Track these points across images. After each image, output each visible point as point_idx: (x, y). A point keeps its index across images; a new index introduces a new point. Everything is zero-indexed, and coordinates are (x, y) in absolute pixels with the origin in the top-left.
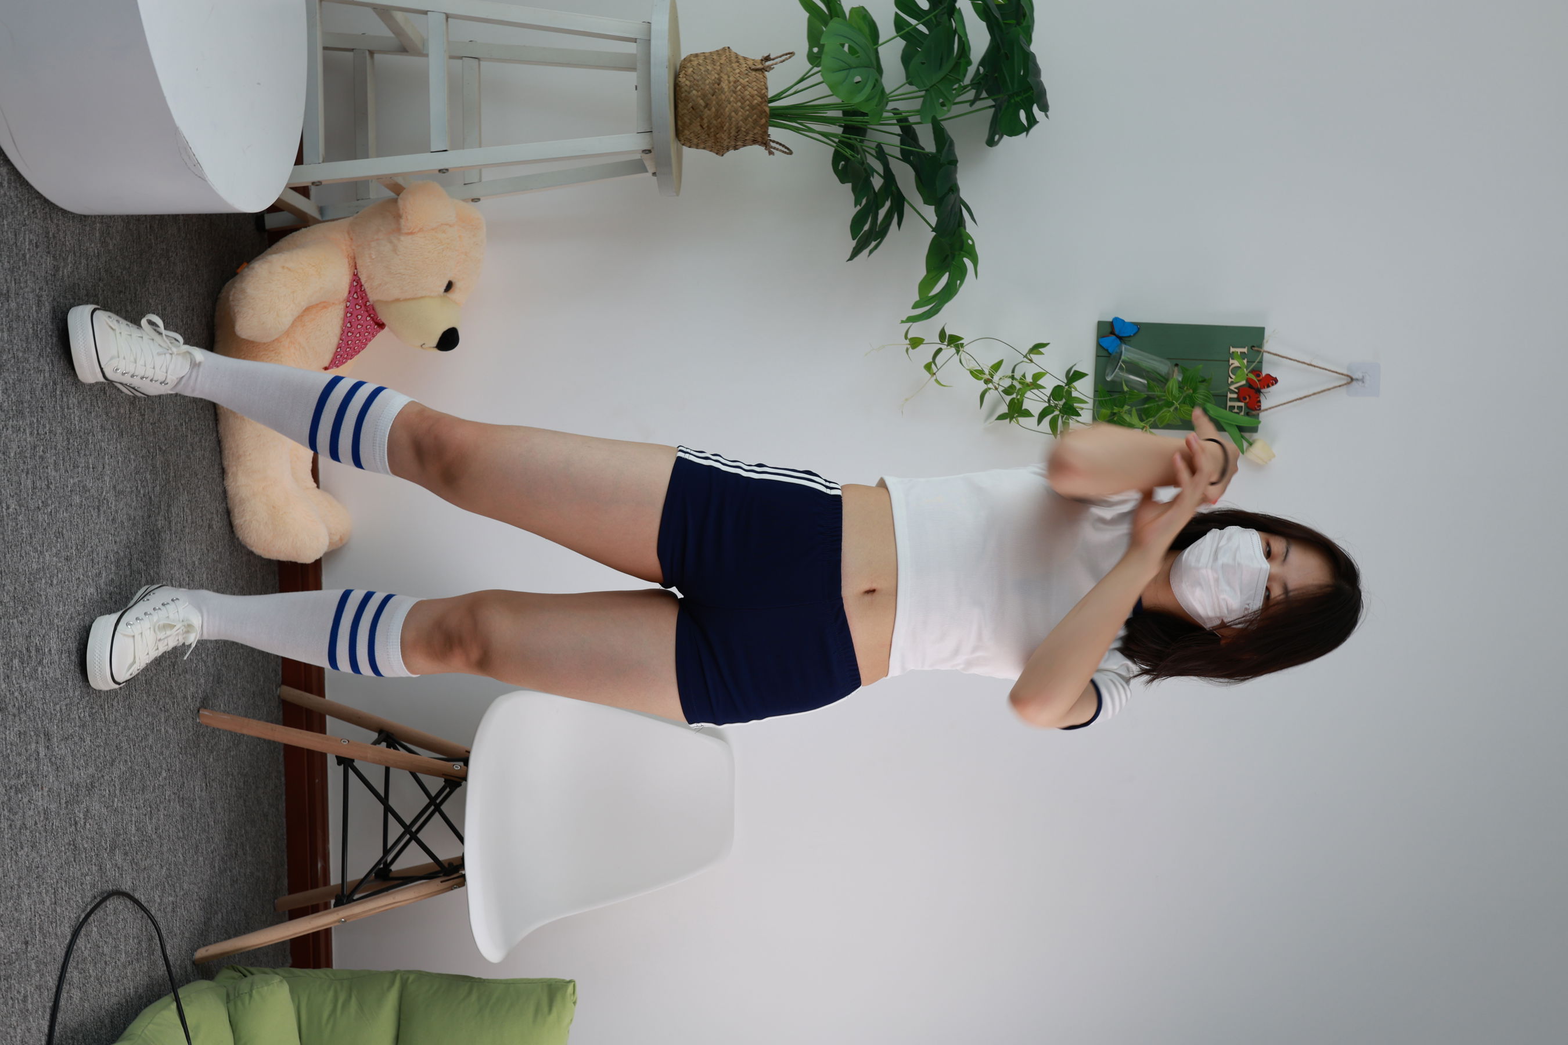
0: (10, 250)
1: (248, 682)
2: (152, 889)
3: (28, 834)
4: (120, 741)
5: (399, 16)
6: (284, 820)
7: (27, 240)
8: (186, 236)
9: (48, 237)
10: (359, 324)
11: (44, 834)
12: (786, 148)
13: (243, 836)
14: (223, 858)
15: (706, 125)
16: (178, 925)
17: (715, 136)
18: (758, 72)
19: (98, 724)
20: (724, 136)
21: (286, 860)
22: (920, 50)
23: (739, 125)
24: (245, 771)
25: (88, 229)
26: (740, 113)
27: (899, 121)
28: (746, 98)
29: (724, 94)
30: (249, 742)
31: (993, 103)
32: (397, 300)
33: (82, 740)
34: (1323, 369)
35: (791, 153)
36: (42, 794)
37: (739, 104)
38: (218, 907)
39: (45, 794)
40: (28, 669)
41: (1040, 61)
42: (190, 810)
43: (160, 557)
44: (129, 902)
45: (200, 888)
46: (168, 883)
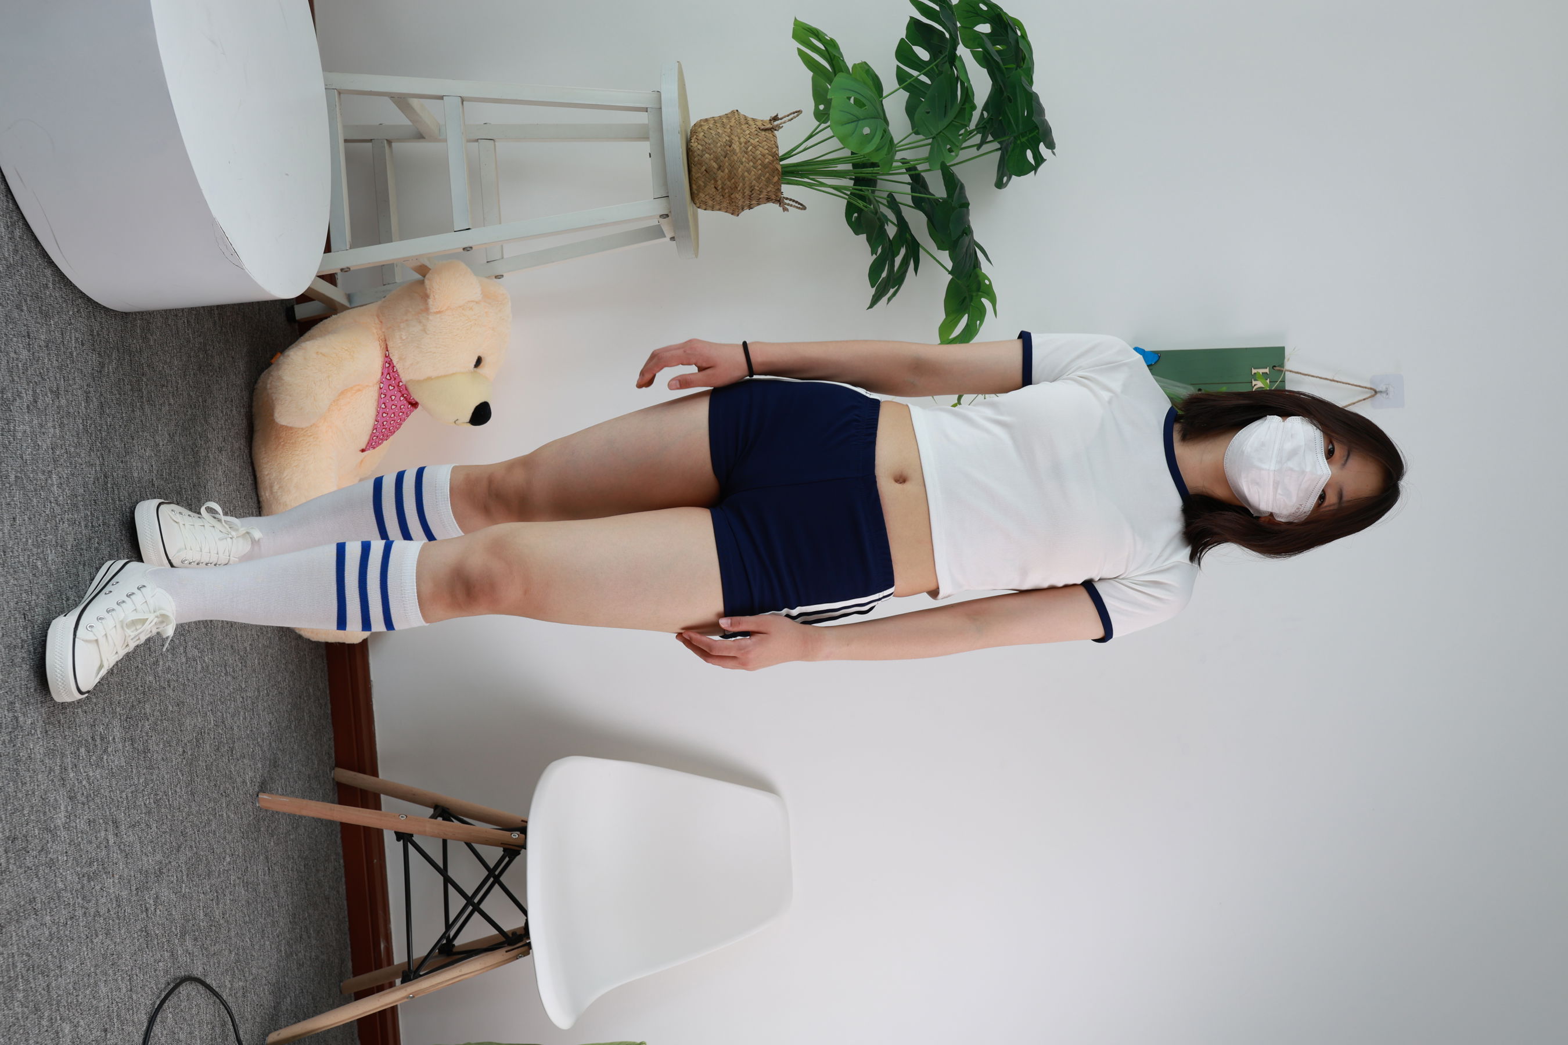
0: (58, 349)
1: (303, 765)
2: (222, 974)
3: (101, 921)
4: (185, 828)
5: (415, 103)
6: (345, 903)
7: (73, 338)
8: (222, 330)
9: (92, 335)
10: (393, 405)
11: (117, 921)
12: (799, 204)
13: (306, 919)
14: (288, 942)
15: (720, 187)
16: (249, 1010)
17: (729, 196)
18: (767, 131)
19: (163, 810)
20: (739, 196)
21: (349, 942)
22: (923, 100)
23: (753, 184)
24: (305, 855)
25: (129, 325)
26: (753, 173)
27: (908, 170)
28: (757, 158)
29: (736, 155)
30: (308, 825)
31: (999, 146)
32: (429, 379)
33: (149, 826)
34: (1346, 383)
35: (804, 208)
36: (113, 882)
37: (751, 164)
38: (286, 991)
39: (117, 881)
40: (94, 757)
41: (1042, 101)
42: (255, 894)
43: (214, 644)
44: (201, 987)
45: (268, 972)
46: (238, 968)
